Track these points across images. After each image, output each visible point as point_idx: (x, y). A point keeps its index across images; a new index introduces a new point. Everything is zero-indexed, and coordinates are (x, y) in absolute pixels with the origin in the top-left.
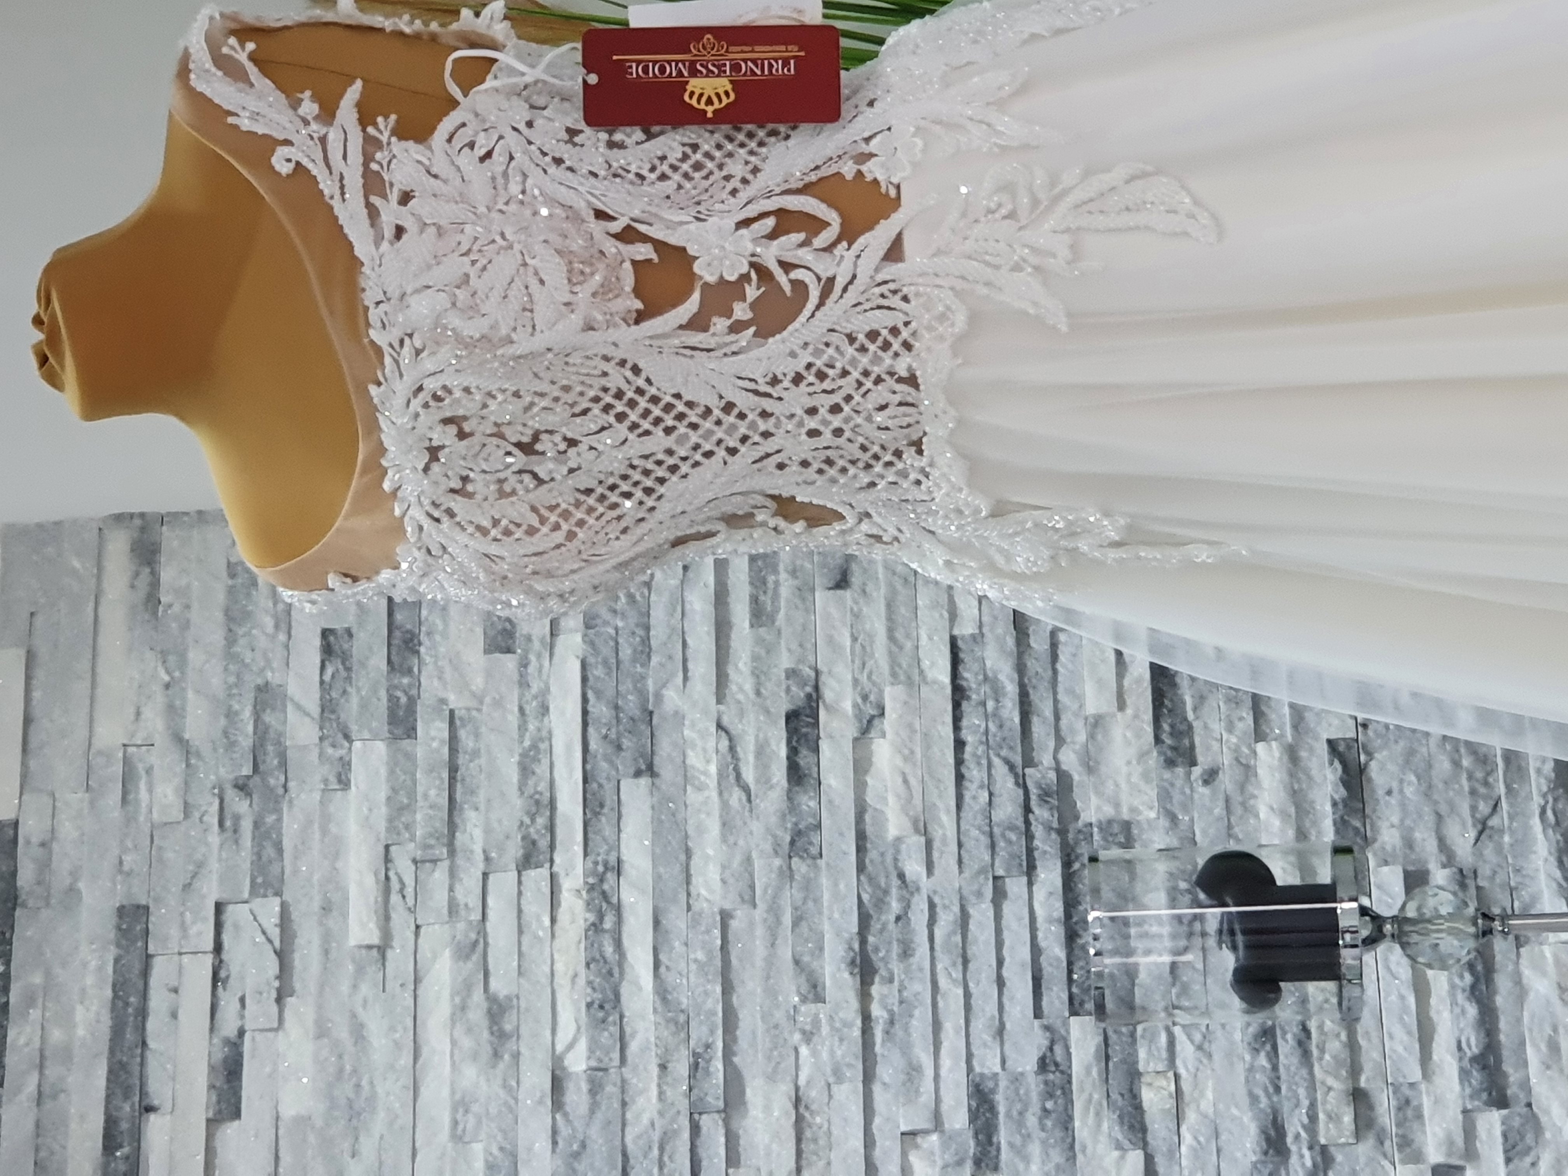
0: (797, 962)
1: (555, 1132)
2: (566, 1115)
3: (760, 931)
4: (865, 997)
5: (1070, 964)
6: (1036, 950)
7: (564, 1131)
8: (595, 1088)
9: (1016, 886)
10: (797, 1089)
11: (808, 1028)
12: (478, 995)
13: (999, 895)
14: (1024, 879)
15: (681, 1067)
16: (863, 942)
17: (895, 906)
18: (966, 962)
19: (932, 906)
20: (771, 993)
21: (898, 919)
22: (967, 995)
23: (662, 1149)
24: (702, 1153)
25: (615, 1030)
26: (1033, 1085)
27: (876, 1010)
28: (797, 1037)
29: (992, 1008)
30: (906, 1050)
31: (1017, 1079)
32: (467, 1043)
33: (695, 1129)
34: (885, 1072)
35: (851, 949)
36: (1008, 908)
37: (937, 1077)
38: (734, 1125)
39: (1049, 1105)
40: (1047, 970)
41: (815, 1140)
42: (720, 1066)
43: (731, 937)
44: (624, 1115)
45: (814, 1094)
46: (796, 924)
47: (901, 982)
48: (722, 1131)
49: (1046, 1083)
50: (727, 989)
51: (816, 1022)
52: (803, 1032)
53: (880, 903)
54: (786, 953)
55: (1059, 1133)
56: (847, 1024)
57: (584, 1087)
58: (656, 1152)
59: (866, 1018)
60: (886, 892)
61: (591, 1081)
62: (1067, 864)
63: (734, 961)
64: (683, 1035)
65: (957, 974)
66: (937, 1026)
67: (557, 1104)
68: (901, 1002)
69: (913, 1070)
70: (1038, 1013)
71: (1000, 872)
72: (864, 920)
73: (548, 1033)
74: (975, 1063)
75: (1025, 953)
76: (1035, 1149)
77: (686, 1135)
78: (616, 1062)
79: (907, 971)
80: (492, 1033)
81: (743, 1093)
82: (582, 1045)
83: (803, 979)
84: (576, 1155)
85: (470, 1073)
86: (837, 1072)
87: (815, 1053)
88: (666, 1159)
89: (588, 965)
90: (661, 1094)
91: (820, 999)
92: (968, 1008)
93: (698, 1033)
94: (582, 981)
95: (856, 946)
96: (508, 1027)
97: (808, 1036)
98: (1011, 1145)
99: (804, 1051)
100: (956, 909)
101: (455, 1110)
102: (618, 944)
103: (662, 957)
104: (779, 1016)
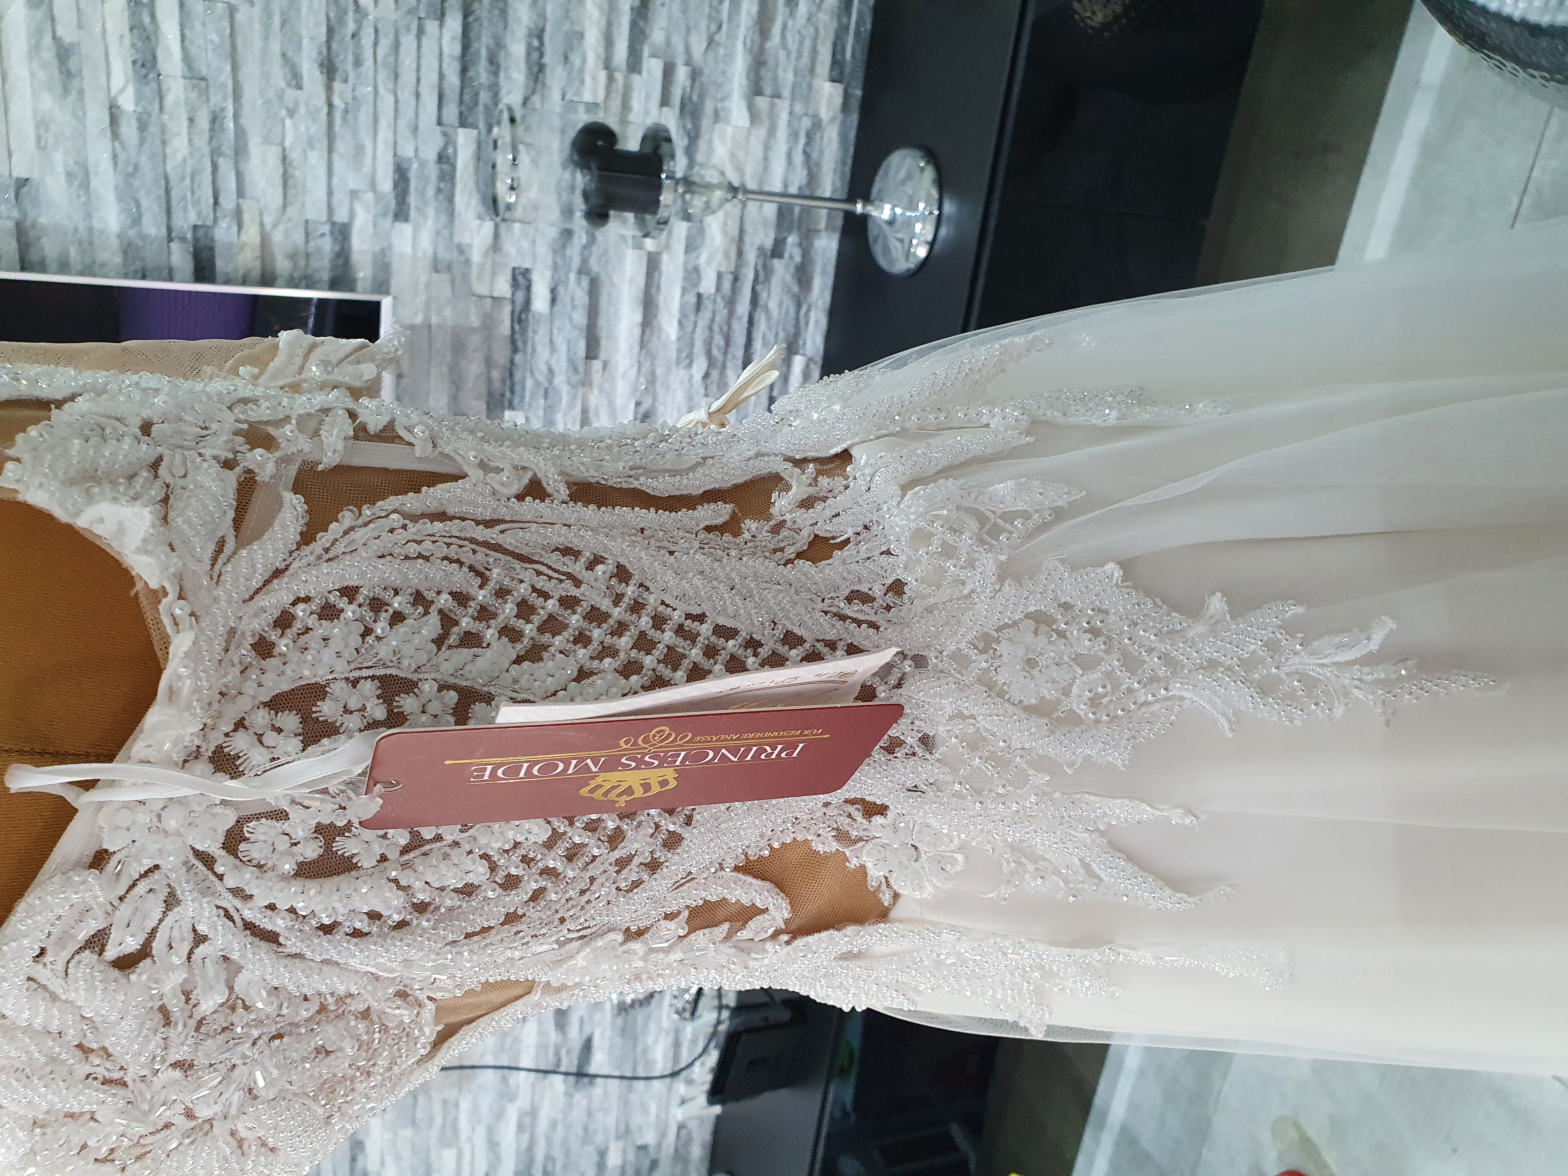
0: (284, 55)
1: (115, 156)
2: (122, 144)
3: (257, 26)
4: (329, 90)
5: (462, 88)
6: (441, 76)
7: (122, 157)
8: (142, 126)
9: (431, 26)
10: (284, 150)
11: (291, 106)
12: (48, 39)
13: (421, 31)
14: (438, 22)
15: (204, 123)
16: (329, 48)
17: (351, 26)
18: (397, 77)
19: (376, 31)
20: (266, 76)
21: (353, 36)
22: (397, 101)
23: (192, 179)
24: (220, 184)
25: (154, 85)
26: (433, 170)
27: (336, 101)
28: (284, 113)
29: (410, 114)
30: (355, 133)
31: (423, 164)
32: (41, 74)
33: (215, 167)
34: (340, 146)
35: (320, 53)
36: (425, 41)
37: (374, 156)
38: (241, 168)
39: (442, 185)
40: (447, 91)
41: (295, 187)
42: (231, 125)
43: (236, 27)
44: (164, 150)
45: (294, 156)
46: (283, 25)
47: (354, 84)
48: (233, 173)
49: (442, 171)
50: (235, 68)
51: (296, 103)
52: (288, 110)
53: (341, 20)
54: (276, 47)
55: (446, 205)
56: (318, 110)
57: (135, 124)
58: (188, 180)
59: (330, 105)
60: (345, 12)
61: (139, 120)
62: (466, 16)
63: (240, 48)
64: (204, 98)
65: (390, 85)
66: (376, 120)
67: (115, 135)
68: (354, 98)
69: (359, 149)
70: (440, 123)
71: (422, 15)
72: (330, 31)
73: (104, 79)
74: (399, 148)
75: (434, 77)
76: (431, 212)
77: (209, 170)
78: (156, 110)
79: (358, 76)
80: (61, 73)
81: (246, 145)
82: (130, 91)
83: (287, 70)
84: (131, 175)
85: (47, 101)
86: (311, 144)
87: (295, 127)
88: (195, 187)
89: (131, 29)
90: (190, 141)
91: (299, 87)
92: (396, 110)
93: (215, 98)
94: (127, 42)
95: (325, 51)
96: (73, 68)
97: (291, 113)
98: (417, 209)
99: (288, 123)
100: (392, 36)
101: (38, 126)
102: (153, 17)
103: (186, 31)
104: (271, 94)
